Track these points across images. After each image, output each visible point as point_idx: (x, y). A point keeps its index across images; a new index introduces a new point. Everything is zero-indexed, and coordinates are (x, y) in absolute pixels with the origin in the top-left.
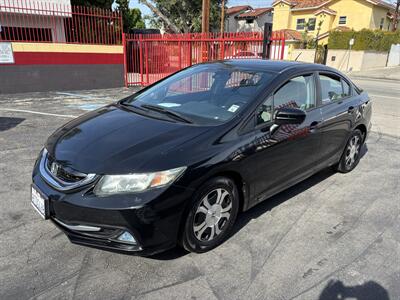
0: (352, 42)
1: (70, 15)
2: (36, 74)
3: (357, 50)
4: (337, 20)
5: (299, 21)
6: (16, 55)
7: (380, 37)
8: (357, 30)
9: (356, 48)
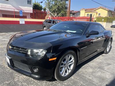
0: (103, 20)
1: (32, 12)
2: (29, 27)
3: (104, 22)
4: (98, 14)
5: (87, 14)
6: (25, 22)
7: (110, 19)
8: (104, 17)
9: (104, 21)
